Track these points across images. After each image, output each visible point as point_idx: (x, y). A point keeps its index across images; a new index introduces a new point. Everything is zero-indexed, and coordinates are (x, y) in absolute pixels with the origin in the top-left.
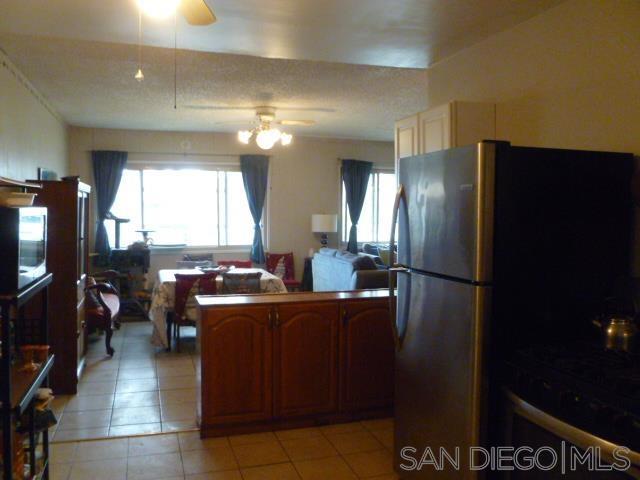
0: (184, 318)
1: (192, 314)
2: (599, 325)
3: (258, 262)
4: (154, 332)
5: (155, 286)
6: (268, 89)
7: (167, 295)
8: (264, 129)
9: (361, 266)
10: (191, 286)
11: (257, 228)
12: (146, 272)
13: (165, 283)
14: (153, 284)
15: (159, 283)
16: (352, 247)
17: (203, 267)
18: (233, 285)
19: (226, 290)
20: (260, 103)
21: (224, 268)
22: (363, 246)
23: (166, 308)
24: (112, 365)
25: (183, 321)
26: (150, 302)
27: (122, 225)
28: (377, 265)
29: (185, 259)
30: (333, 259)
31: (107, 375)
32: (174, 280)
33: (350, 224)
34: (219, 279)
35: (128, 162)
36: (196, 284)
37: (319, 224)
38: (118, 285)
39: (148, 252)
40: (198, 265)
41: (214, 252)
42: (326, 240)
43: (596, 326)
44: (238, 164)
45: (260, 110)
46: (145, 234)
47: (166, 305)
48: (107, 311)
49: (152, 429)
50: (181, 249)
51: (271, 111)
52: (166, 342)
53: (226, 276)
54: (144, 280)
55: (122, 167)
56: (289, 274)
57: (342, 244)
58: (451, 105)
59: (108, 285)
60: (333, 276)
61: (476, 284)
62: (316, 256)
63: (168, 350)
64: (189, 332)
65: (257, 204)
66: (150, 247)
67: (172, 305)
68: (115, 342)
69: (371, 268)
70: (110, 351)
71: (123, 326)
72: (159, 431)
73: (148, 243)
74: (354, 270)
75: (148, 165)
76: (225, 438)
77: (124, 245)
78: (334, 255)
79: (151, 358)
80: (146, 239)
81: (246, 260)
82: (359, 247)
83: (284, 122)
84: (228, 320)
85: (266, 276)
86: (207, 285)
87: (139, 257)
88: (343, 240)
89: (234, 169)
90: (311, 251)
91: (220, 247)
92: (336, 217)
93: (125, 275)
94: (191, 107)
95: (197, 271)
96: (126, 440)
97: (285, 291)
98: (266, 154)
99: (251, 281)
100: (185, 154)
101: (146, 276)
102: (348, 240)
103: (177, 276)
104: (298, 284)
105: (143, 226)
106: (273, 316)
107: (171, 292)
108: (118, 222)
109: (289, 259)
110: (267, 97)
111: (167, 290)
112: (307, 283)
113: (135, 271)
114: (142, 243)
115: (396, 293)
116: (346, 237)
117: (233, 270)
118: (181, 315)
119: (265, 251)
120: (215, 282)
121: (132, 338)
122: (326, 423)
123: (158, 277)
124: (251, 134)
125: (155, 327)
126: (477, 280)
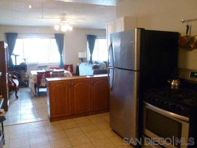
0: (40, 86)
1: (43, 84)
2: (170, 82)
3: (62, 68)
4: (31, 91)
5: (30, 76)
6: (65, 12)
8: (63, 25)
9: (95, 68)
10: (42, 75)
11: (61, 57)
12: (26, 72)
13: (34, 75)
14: (29, 76)
15: (32, 75)
16: (91, 62)
17: (45, 69)
18: (55, 75)
19: (53, 76)
20: (62, 17)
21: (52, 70)
22: (94, 62)
23: (34, 83)
24: (18, 101)
25: (40, 87)
26: (28, 81)
27: (17, 57)
28: (100, 67)
29: (38, 67)
30: (86, 66)
31: (17, 105)
32: (37, 74)
33: (90, 55)
35: (18, 36)
36: (44, 75)
37: (81, 55)
38: (17, 76)
39: (26, 65)
40: (43, 69)
41: (48, 65)
42: (82, 60)
44: (54, 36)
45: (62, 19)
46: (25, 60)
47: (34, 82)
48: (15, 84)
49: (35, 120)
50: (37, 64)
51: (65, 19)
52: (35, 94)
53: (53, 72)
54: (26, 74)
55: (16, 39)
56: (72, 71)
58: (124, 17)
59: (15, 76)
60: (86, 71)
61: (135, 71)
62: (80, 65)
63: (36, 96)
64: (44, 90)
65: (61, 50)
66: (27, 64)
67: (36, 82)
68: (18, 94)
69: (97, 69)
70: (17, 97)
71: (20, 89)
72: (36, 120)
73: (26, 63)
74: (93, 69)
75: (24, 37)
76: (58, 121)
77: (18, 64)
78: (86, 65)
79: (30, 99)
80: (25, 61)
81: (58, 67)
82: (93, 62)
83: (70, 23)
84: (57, 85)
85: (66, 72)
86: (47, 74)
87: (23, 67)
88: (88, 60)
89: (52, 38)
90: (78, 64)
91: (49, 63)
92: (86, 53)
93: (19, 73)
95: (43, 71)
96: (26, 124)
97: (72, 76)
98: (63, 33)
99: (61, 73)
100: (37, 33)
101: (26, 73)
102: (89, 60)
103: (37, 73)
104: (74, 74)
105: (24, 57)
106: (71, 83)
107: (36, 78)
108: (16, 56)
109: (71, 67)
110: (64, 14)
111: (34, 77)
112: (77, 73)
113: (22, 72)
114: (24, 63)
115: (110, 75)
116: (89, 59)
117: (55, 70)
118: (39, 85)
119: (64, 64)
120: (50, 74)
121: (23, 93)
122: (88, 115)
123: (30, 73)
124: (59, 27)
125: (31, 89)
126: (136, 70)
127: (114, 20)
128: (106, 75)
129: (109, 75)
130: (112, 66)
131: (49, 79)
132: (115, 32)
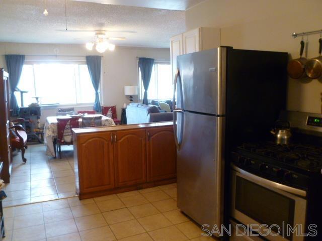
0: (63, 141)
1: (68, 139)
2: (274, 133)
3: (98, 111)
4: (47, 149)
5: (45, 125)
6: (103, 20)
7: (54, 130)
8: (100, 42)
9: (151, 111)
10: (66, 124)
11: (97, 94)
12: (39, 118)
13: (52, 123)
15: (48, 124)
16: (145, 102)
17: (71, 114)
18: (87, 123)
19: (84, 125)
20: (98, 28)
21: (82, 115)
22: (151, 101)
24: (26, 167)
25: (62, 143)
26: (42, 134)
27: (24, 94)
28: (160, 111)
29: (60, 111)
30: (137, 108)
31: (24, 172)
32: (57, 122)
33: (144, 90)
34: (80, 120)
35: (25, 60)
36: (68, 123)
37: (128, 91)
38: (25, 126)
39: (39, 108)
40: (67, 113)
41: (74, 107)
42: (132, 99)
43: (272, 134)
44: (85, 60)
45: (97, 32)
46: (37, 98)
47: (53, 135)
48: (21, 139)
49: (54, 197)
50: (56, 106)
51: (103, 32)
52: (54, 154)
53: (84, 119)
54: (38, 123)
55: (22, 64)
56: (114, 116)
57: (140, 101)
58: (199, 29)
59: (21, 126)
60: (137, 117)
61: (218, 116)
62: (128, 107)
63: (55, 158)
64: (70, 148)
65: (96, 82)
66: (40, 106)
67: (56, 134)
68: (27, 155)
69: (155, 112)
70: (25, 160)
71: (29, 147)
72: (57, 198)
73: (39, 103)
74: (148, 113)
75: (36, 62)
76: (92, 199)
77: (26, 105)
78: (138, 106)
79: (47, 162)
80: (38, 101)
81: (92, 110)
82: (149, 102)
83: (110, 39)
84: (90, 140)
85: (104, 118)
86: (74, 122)
87: (34, 111)
88: (141, 99)
89: (82, 63)
90: (125, 105)
91: (78, 104)
92: (137, 87)
93: (28, 121)
94: (61, 30)
95: (68, 117)
96: (40, 204)
97: (114, 125)
98: (100, 55)
99: (97, 121)
100: (56, 56)
101: (39, 120)
102: (143, 99)
103: (58, 120)
104: (118, 121)
105: (36, 95)
106: (113, 137)
107: (56, 128)
108: (22, 93)
109: (114, 110)
110: (102, 25)
111: (53, 127)
112: (123, 120)
113: (33, 118)
114: (36, 104)
115: (177, 123)
116: (142, 97)
117: (87, 115)
118: (61, 139)
119: (101, 105)
120: (78, 122)
121: (34, 153)
122: (142, 188)
123: (46, 121)
124: (93, 44)
125: (48, 146)
126: (219, 114)
127: (182, 34)
128: (171, 123)
129: (175, 123)
130: (180, 108)
131: (77, 131)
132: (184, 54)
